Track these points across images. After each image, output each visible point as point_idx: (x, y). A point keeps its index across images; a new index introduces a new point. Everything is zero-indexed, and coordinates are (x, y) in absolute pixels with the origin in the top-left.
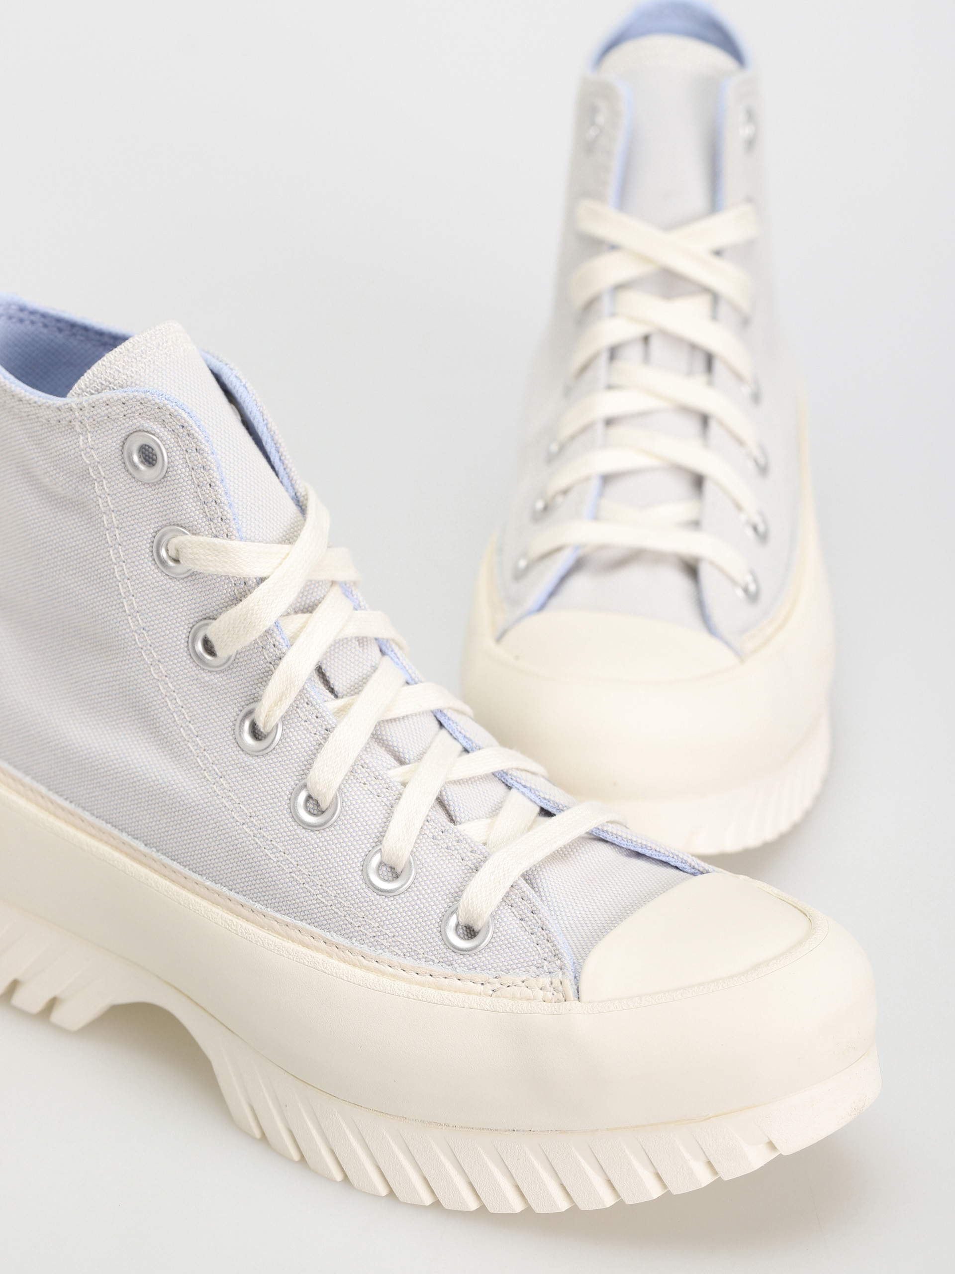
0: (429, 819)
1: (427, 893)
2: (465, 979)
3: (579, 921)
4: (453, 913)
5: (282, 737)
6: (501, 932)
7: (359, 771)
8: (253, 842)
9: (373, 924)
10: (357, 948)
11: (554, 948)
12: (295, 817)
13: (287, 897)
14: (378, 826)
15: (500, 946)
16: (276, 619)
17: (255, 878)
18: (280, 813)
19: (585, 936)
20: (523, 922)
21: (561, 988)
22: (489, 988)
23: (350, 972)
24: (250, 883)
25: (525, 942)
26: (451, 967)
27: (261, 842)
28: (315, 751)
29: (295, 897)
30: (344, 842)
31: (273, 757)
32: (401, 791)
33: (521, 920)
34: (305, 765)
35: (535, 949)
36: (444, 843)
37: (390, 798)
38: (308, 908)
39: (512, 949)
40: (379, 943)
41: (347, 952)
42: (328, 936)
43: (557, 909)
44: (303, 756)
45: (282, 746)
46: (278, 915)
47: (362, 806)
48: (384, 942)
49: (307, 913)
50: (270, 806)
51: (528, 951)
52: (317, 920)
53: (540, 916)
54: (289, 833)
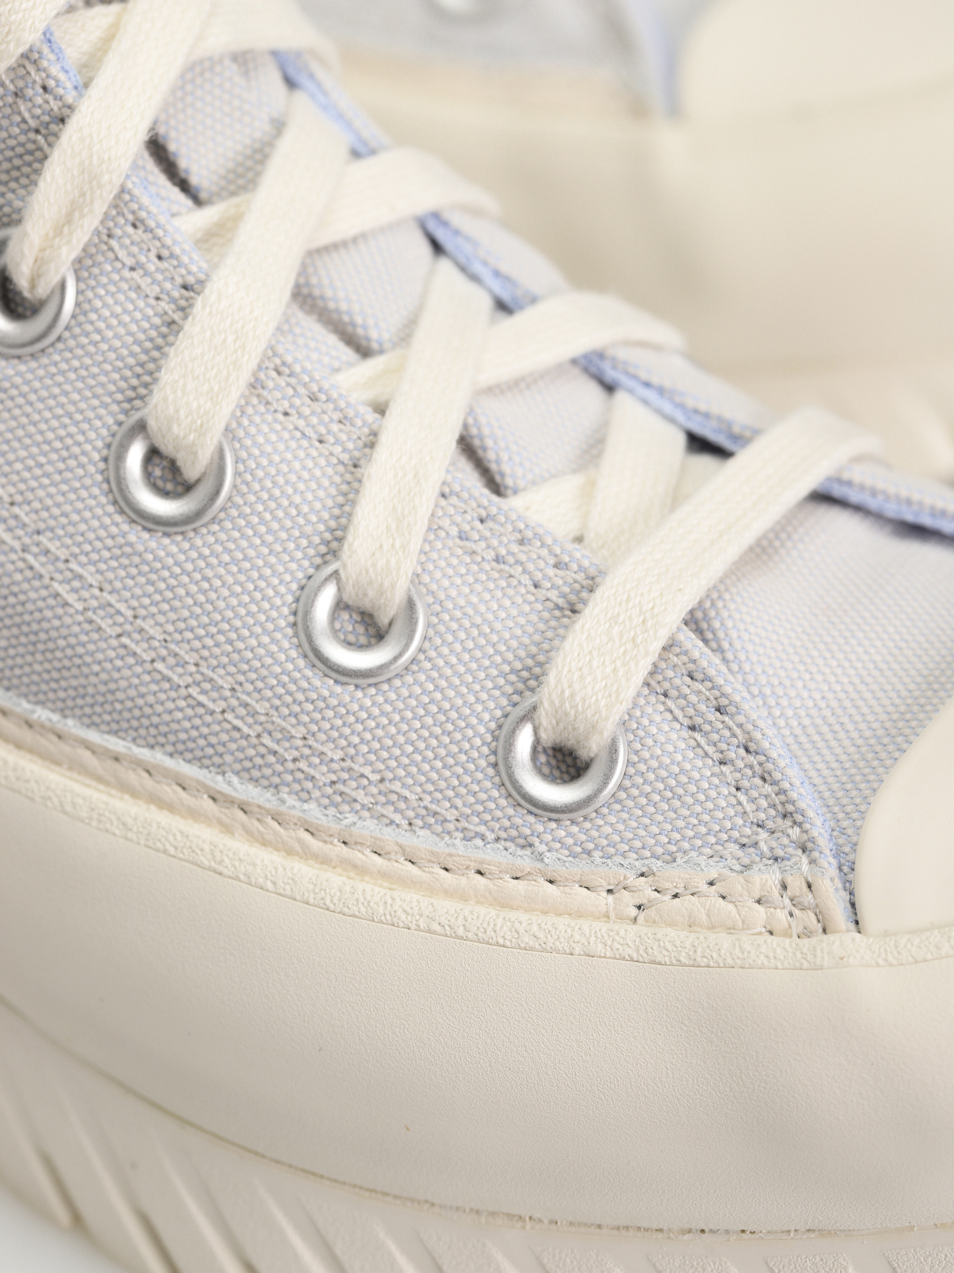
0: (447, 490)
1: (456, 673)
2: (567, 880)
3: (824, 718)
4: (523, 719)
5: (78, 311)
6: (645, 761)
7: (271, 384)
8: (21, 565)
9: (330, 754)
10: (293, 812)
11: (783, 798)
12: (122, 504)
13: (112, 692)
14: (326, 516)
15: (647, 795)
16: (45, 24)
17: (31, 648)
18: (84, 494)
19: (844, 757)
20: (697, 735)
21: (809, 898)
22: (628, 900)
23: (280, 870)
24: (19, 661)
25: (706, 786)
26: (528, 851)
27: (43, 565)
28: (160, 341)
29: (132, 693)
30: (246, 558)
31: (57, 358)
32: (375, 427)
33: (693, 728)
34: (138, 376)
35: (734, 802)
36: (488, 547)
37: (351, 446)
38: (166, 717)
39: (676, 803)
40: (348, 799)
41: (269, 820)
42: (219, 783)
43: (767, 691)
44: (132, 354)
45: (77, 330)
46: (93, 736)
47: (284, 468)
48: (360, 795)
49: (164, 729)
50: (57, 478)
51: (717, 807)
52: (190, 745)
53: (741, 719)
54: (109, 542)
